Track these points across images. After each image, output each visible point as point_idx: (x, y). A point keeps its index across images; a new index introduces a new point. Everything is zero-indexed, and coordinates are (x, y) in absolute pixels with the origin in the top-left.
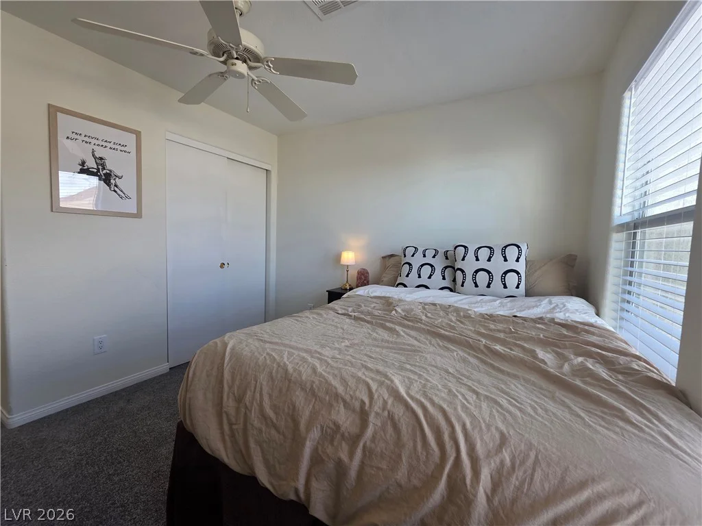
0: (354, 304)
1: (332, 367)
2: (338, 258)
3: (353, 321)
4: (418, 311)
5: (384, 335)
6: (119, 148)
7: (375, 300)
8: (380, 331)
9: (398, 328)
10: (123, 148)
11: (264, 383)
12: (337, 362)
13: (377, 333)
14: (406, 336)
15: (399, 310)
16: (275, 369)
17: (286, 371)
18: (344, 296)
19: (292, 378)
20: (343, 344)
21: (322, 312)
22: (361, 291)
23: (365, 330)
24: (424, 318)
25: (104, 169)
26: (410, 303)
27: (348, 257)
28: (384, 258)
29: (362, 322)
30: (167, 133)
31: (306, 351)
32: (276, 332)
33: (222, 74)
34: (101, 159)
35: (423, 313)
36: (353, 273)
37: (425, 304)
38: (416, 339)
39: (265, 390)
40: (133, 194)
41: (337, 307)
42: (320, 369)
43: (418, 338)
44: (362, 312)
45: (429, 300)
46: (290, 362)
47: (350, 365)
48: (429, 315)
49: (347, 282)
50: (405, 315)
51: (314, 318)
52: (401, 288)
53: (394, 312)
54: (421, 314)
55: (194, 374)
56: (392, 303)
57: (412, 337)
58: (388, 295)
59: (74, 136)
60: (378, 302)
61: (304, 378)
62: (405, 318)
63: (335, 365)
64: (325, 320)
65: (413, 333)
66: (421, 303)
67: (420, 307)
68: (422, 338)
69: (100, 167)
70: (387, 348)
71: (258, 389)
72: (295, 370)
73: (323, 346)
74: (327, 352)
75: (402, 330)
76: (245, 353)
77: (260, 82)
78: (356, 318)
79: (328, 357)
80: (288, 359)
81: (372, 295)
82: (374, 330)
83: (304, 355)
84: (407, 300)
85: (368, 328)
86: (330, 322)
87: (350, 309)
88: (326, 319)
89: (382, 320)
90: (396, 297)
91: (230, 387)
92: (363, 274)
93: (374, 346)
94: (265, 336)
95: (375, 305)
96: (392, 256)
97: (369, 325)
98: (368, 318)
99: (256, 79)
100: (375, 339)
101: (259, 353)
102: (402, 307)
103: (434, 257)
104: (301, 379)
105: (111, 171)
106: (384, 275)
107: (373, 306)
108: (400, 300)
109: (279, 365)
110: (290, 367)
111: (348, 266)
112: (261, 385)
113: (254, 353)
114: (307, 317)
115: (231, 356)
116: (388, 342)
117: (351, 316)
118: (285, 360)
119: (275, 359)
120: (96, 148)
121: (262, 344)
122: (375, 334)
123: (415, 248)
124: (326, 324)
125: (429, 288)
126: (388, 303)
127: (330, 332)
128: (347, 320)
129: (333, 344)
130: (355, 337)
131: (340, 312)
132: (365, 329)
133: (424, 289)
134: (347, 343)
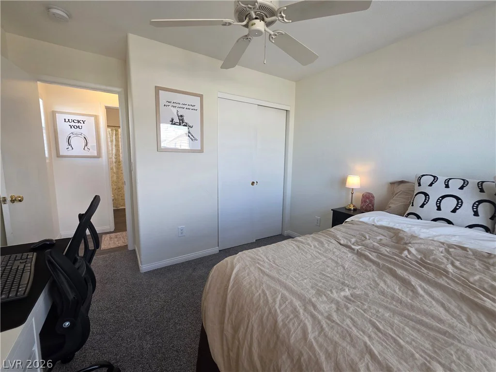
0: (358, 233)
1: (326, 336)
2: (343, 181)
3: (355, 257)
4: (439, 254)
5: (396, 289)
6: (191, 107)
7: (380, 231)
8: (389, 279)
9: (414, 281)
10: (193, 108)
11: (256, 326)
12: (332, 327)
13: (385, 282)
14: (426, 297)
15: (413, 250)
16: (266, 314)
17: (276, 322)
18: (348, 220)
19: (281, 336)
20: (342, 294)
21: (323, 239)
22: (366, 218)
23: (370, 274)
24: (450, 268)
25: (183, 122)
26: (426, 241)
27: (354, 181)
28: (392, 184)
29: (365, 261)
30: (219, 93)
31: (301, 297)
32: (277, 261)
33: (246, 37)
34: (181, 116)
35: (448, 259)
36: (358, 195)
37: (450, 246)
38: (443, 305)
39: (256, 334)
40: (199, 138)
41: (339, 235)
42: (311, 337)
43: (447, 304)
44: (366, 246)
45: (453, 241)
46: (281, 311)
47: (348, 339)
48: (457, 263)
49: (352, 203)
50: (421, 259)
51: (315, 247)
52: (412, 220)
53: (406, 252)
54: (445, 261)
55: (210, 287)
56: (402, 239)
57: (437, 301)
58: (397, 226)
59: (168, 104)
60: (386, 234)
61: (292, 340)
62: (422, 263)
63: (330, 334)
64: (325, 252)
65: (437, 293)
66: (443, 243)
67: (441, 249)
68: (453, 305)
69: (181, 122)
70: (401, 315)
71: (249, 330)
72: (285, 325)
73: (319, 293)
74: (324, 307)
75: (420, 286)
76: (245, 283)
77: (276, 35)
78: (359, 254)
79: (322, 314)
80: (280, 305)
81: (378, 224)
82: (380, 276)
83: (297, 303)
84: (422, 236)
85: (373, 271)
86: (330, 255)
87: (353, 240)
88: (327, 250)
89: (390, 262)
90: (406, 230)
91: (230, 313)
92: (368, 198)
93: (381, 305)
94: (266, 265)
95: (382, 237)
96: (402, 182)
97: (374, 267)
98: (373, 257)
99: (272, 33)
100: (383, 293)
101: (256, 288)
102: (417, 246)
103: (462, 188)
104: (289, 340)
105: (186, 123)
106: (392, 201)
107: (378, 238)
108: (413, 237)
109: (270, 312)
110: (280, 318)
111: (353, 189)
112: (253, 326)
113: (252, 286)
114: (309, 244)
115: (235, 281)
116: (400, 302)
117: (353, 249)
118: (277, 306)
119: (268, 301)
120: (179, 109)
121: (261, 275)
122: (382, 284)
123: (435, 177)
124: (326, 257)
125: (453, 224)
126: (398, 239)
127: (329, 269)
128: (350, 255)
129: (331, 291)
130: (357, 284)
131: (342, 242)
132: (371, 272)
133: (446, 224)
134: (347, 292)
